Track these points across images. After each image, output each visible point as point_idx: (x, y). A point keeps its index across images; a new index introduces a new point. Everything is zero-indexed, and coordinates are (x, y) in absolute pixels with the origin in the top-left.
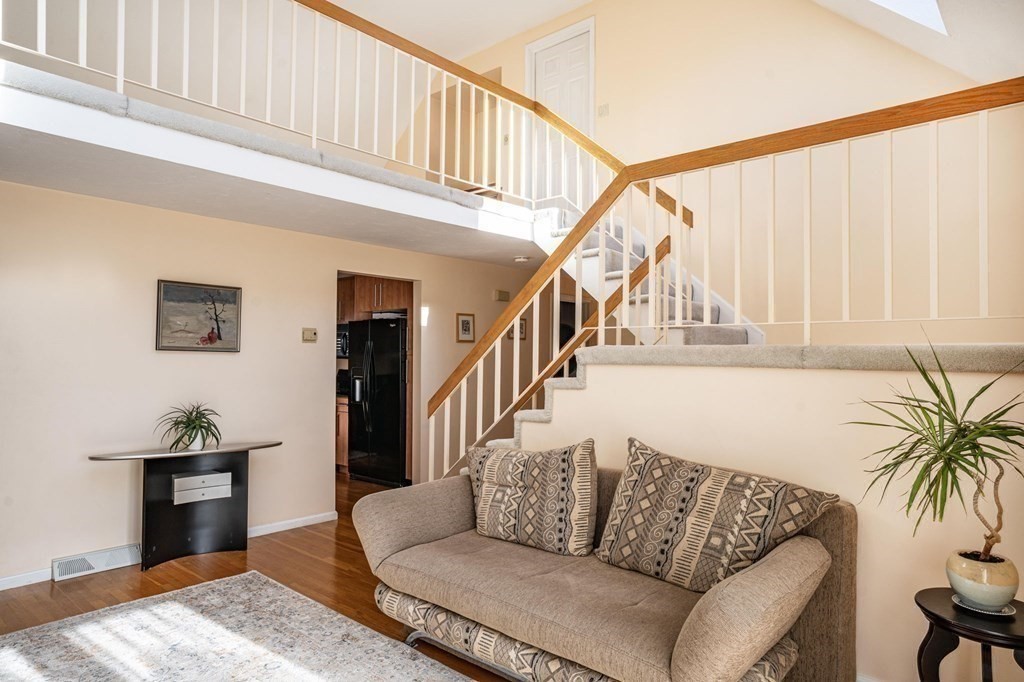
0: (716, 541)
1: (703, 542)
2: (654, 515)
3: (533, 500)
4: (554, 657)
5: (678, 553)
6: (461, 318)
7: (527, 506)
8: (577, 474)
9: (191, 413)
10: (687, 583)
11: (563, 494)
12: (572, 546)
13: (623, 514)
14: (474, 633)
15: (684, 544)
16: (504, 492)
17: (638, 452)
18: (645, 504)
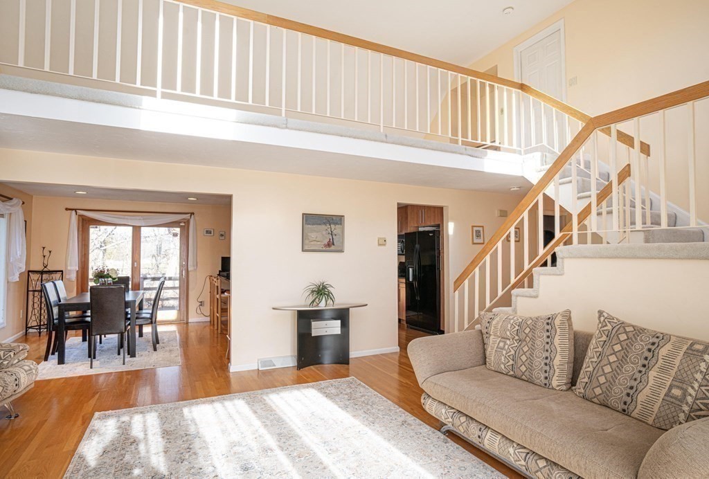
0: (676, 392)
1: (664, 392)
2: (620, 367)
3: (525, 349)
4: (542, 458)
5: (641, 397)
6: (475, 229)
7: (521, 353)
8: (558, 333)
9: (319, 286)
10: (650, 421)
11: (547, 347)
12: (555, 383)
13: (595, 365)
14: (484, 433)
15: (647, 391)
16: (505, 342)
17: (606, 320)
18: (613, 358)
